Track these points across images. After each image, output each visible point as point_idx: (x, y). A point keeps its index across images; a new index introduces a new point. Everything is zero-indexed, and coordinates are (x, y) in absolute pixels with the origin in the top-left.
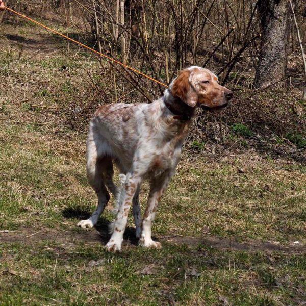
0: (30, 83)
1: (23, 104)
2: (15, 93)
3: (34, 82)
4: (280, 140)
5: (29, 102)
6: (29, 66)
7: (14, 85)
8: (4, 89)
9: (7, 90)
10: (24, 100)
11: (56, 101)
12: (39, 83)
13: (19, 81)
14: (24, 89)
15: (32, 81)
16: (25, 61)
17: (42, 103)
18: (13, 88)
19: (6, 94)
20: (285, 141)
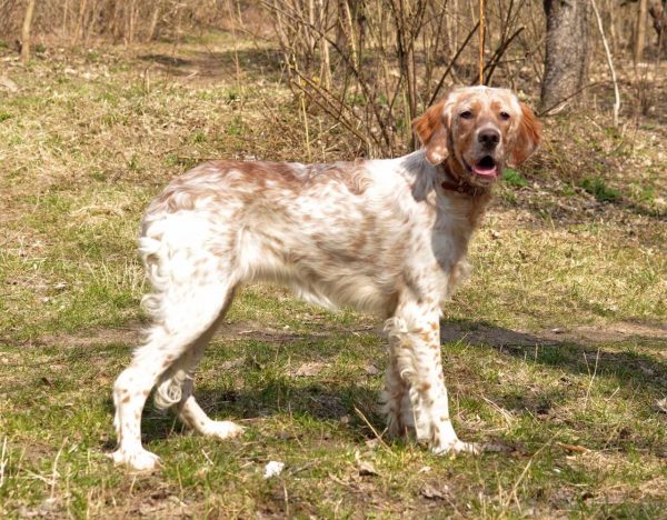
0: (178, 123)
1: (165, 156)
2: (154, 139)
3: (184, 122)
4: (569, 190)
5: (175, 153)
6: (178, 98)
7: (152, 129)
8: (137, 135)
9: (141, 137)
10: (167, 150)
11: (219, 149)
12: (192, 123)
13: (161, 122)
14: (167, 133)
15: (181, 120)
16: (172, 91)
17: (195, 152)
18: (150, 133)
19: (140, 142)
20: (577, 192)
